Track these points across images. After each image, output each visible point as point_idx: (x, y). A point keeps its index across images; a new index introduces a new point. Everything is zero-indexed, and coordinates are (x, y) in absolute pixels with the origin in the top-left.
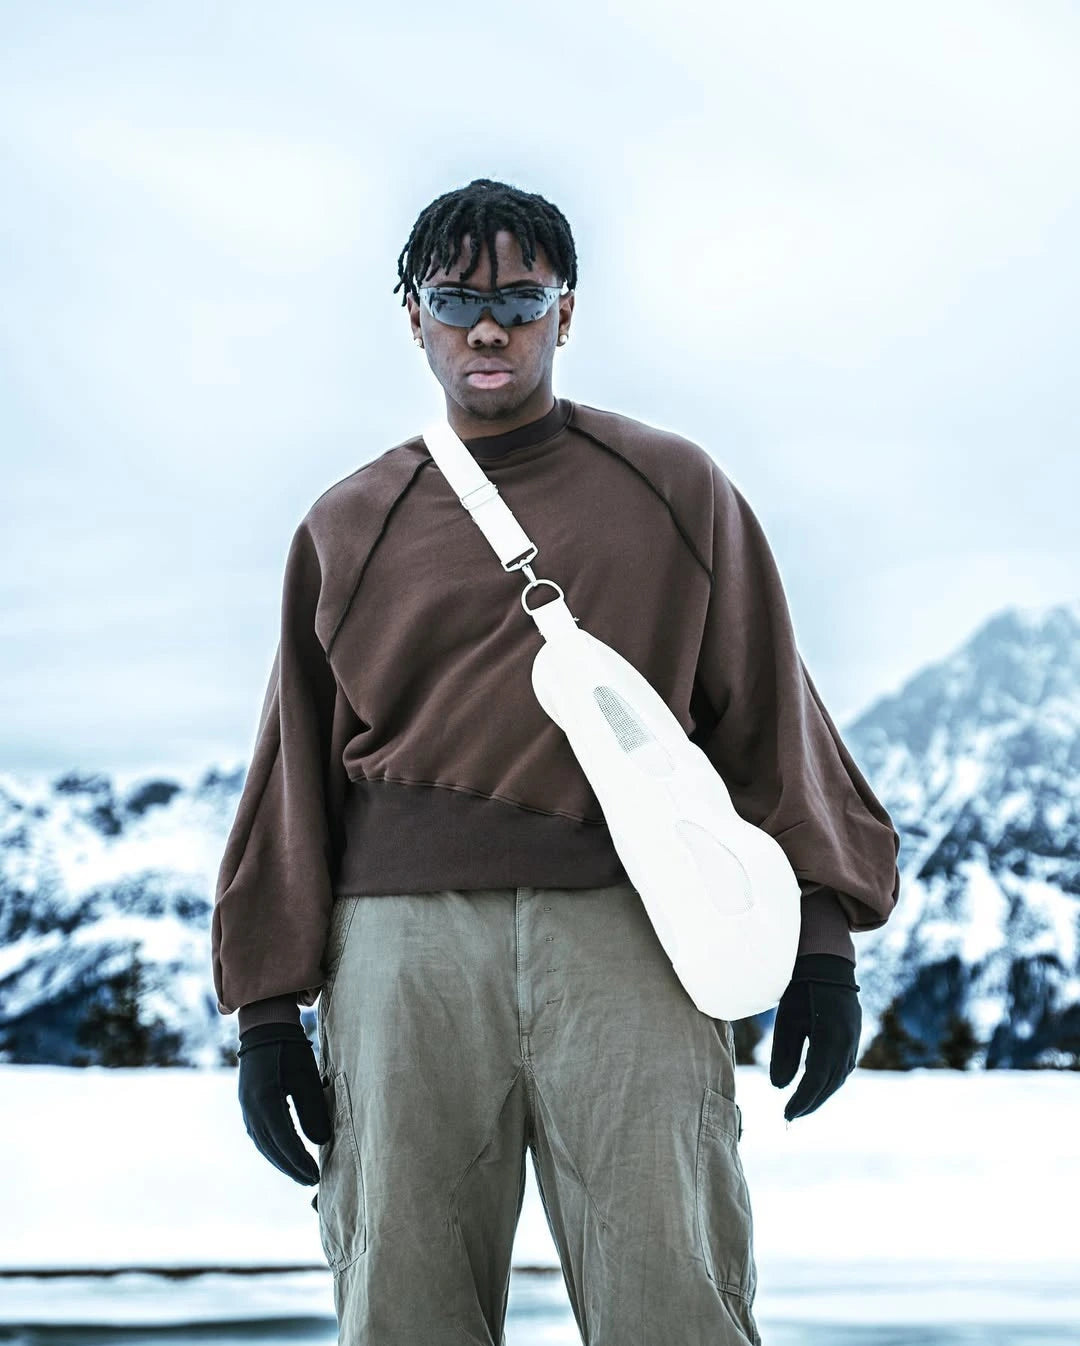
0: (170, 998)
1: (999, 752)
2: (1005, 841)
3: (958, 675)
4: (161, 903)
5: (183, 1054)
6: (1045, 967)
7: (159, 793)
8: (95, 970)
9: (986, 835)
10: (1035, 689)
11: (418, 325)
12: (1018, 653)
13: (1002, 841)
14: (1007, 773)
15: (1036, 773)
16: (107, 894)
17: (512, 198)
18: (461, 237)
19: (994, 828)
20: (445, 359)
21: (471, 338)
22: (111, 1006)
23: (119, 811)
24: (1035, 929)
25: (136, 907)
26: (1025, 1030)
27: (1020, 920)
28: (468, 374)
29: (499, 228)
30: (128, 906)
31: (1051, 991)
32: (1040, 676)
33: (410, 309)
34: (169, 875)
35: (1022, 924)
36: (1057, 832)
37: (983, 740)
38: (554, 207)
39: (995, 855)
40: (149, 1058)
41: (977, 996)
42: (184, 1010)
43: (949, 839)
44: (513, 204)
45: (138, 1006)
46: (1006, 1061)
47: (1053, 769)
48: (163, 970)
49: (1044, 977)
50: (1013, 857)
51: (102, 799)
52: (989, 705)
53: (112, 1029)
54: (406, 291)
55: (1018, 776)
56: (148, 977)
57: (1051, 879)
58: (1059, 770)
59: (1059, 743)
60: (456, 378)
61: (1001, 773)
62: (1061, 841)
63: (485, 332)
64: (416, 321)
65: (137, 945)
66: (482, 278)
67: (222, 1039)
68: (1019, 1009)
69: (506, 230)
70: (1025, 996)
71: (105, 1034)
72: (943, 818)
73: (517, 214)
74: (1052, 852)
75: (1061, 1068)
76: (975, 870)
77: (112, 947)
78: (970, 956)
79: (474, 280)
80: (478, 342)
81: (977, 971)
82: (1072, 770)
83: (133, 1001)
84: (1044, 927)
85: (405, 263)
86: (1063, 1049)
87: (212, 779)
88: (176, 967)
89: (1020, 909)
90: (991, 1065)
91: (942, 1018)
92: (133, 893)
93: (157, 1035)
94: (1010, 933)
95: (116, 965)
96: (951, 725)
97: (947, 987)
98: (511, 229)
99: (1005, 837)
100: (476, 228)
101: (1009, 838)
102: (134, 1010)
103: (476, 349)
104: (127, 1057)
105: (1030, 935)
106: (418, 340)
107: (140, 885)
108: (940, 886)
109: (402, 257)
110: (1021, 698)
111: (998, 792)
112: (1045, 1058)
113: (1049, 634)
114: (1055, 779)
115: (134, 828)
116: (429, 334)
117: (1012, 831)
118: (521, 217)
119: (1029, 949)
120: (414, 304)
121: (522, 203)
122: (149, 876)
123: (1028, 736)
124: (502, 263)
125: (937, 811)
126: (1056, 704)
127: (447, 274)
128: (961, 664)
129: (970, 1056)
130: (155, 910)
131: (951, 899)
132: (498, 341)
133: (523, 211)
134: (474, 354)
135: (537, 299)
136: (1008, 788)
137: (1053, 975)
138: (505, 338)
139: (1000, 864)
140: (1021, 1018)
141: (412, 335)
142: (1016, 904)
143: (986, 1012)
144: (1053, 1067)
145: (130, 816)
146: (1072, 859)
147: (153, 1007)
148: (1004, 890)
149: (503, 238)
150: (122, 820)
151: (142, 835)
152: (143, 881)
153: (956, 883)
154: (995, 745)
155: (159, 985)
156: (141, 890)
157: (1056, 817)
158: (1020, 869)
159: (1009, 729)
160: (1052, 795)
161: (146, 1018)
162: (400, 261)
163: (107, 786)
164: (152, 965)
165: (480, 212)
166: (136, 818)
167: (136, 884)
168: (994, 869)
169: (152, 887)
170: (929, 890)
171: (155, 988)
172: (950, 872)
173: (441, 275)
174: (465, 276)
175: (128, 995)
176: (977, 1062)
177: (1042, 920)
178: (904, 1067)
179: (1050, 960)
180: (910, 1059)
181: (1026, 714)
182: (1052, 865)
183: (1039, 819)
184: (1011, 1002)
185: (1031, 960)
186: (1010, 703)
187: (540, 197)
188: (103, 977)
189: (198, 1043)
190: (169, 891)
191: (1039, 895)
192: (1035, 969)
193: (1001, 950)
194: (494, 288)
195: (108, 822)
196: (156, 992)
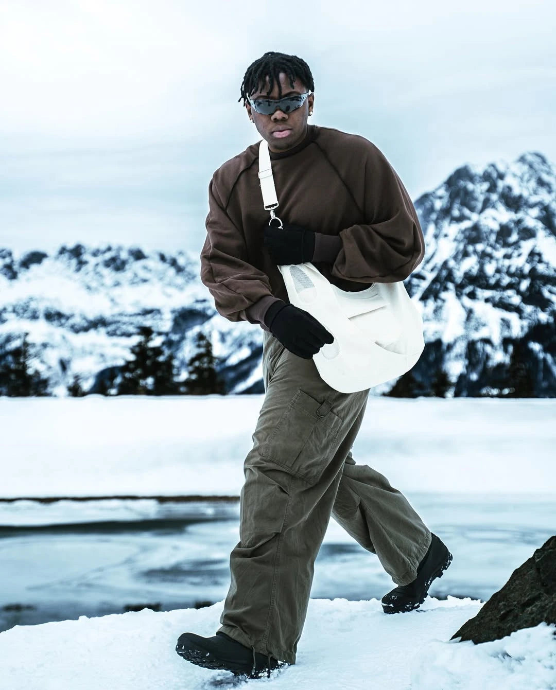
0: (42, 362)
1: (461, 237)
2: (464, 282)
3: (440, 198)
4: (38, 313)
5: (49, 390)
6: (484, 344)
7: (36, 258)
8: (4, 347)
9: (454, 278)
10: (479, 205)
11: (251, 114)
12: (470, 186)
13: (462, 282)
14: (465, 247)
15: (480, 247)
16: (10, 309)
17: (283, 59)
18: (265, 77)
19: (459, 275)
20: (262, 127)
21: (273, 117)
22: (13, 366)
23: (16, 267)
24: (479, 325)
25: (25, 315)
26: (474, 377)
27: (470, 321)
28: (272, 133)
29: (279, 72)
30: (21, 315)
31: (488, 357)
32: (481, 198)
33: (247, 107)
34: (42, 299)
35: (473, 323)
36: (490, 277)
37: (453, 230)
38: (302, 60)
39: (459, 288)
40: (32, 392)
41: (449, 359)
42: (50, 368)
43: (435, 281)
44: (285, 61)
45: (26, 365)
46: (465, 393)
47: (488, 245)
48: (38, 348)
49: (483, 349)
50: (468, 289)
51: (8, 260)
52: (456, 213)
53: (13, 377)
54: (245, 100)
55: (470, 248)
56: (32, 351)
57: (487, 300)
58: (491, 246)
59: (492, 231)
60: (268, 134)
61: (461, 247)
62: (492, 281)
63: (278, 115)
64: (250, 112)
65: (27, 334)
66: (275, 93)
67: (68, 383)
68: (471, 366)
69: (283, 72)
70: (474, 360)
71: (10, 379)
72: (432, 270)
73: (286, 65)
74: (488, 287)
75: (492, 396)
76: (449, 296)
77: (13, 335)
78: (446, 340)
79: (272, 95)
80: (275, 119)
81: (450, 347)
82: (498, 246)
83: (24, 363)
84: (484, 325)
85: (243, 90)
86: (493, 387)
87: (63, 251)
88: (45, 345)
89: (472, 315)
90: (457, 395)
91: (433, 371)
92: (23, 309)
93: (36, 380)
94: (466, 328)
95: (15, 344)
96: (436, 223)
97: (434, 355)
98: (285, 72)
99: (463, 279)
100: (270, 73)
101: (466, 280)
102: (25, 367)
103: (275, 122)
104: (21, 390)
105: (476, 329)
106: (251, 120)
107: (27, 304)
108: (431, 303)
109: (242, 87)
110: (472, 209)
111: (460, 257)
112: (484, 391)
113: (486, 177)
114: (489, 250)
115: (23, 275)
116: (255, 118)
117: (468, 276)
118: (288, 66)
119: (476, 336)
120: (248, 106)
121: (288, 60)
122: (31, 299)
123: (476, 227)
124: (283, 86)
125: (430, 266)
126: (489, 212)
127: (261, 93)
128: (442, 192)
129: (446, 390)
130: (34, 317)
131: (437, 310)
132: (284, 118)
133: (289, 64)
134: (274, 124)
135: (298, 100)
136: (466, 254)
137: (488, 349)
138: (286, 116)
139: (462, 294)
140: (472, 371)
141: (249, 118)
142: (470, 312)
143: (455, 368)
144: (488, 395)
145: (23, 269)
146: (497, 291)
147: (34, 365)
148: (463, 306)
149: (282, 76)
150: (18, 271)
151: (28, 280)
152: (28, 302)
153: (439, 303)
154: (459, 233)
155: (37, 355)
156: (28, 306)
157: (490, 269)
158: (472, 296)
159: (466, 224)
160: (488, 259)
161: (30, 372)
162: (241, 89)
163: (10, 254)
164: (34, 345)
165: (272, 66)
166: (25, 271)
167: (25, 303)
168: (459, 296)
169: (33, 305)
170: (425, 306)
171: (35, 356)
172: (436, 297)
173: (258, 94)
174: (269, 93)
175: (22, 360)
176: (450, 394)
177: (483, 320)
178: (414, 396)
179: (487, 341)
180: (416, 391)
181: (475, 217)
182: (488, 293)
183: (481, 270)
184: (467, 362)
185: (478, 341)
186: (467, 212)
187: (296, 57)
188: (9, 350)
189: (56, 384)
190: (41, 308)
191: (481, 308)
192: (479, 346)
193: (462, 336)
194: (280, 97)
195: (11, 272)
196: (35, 358)
